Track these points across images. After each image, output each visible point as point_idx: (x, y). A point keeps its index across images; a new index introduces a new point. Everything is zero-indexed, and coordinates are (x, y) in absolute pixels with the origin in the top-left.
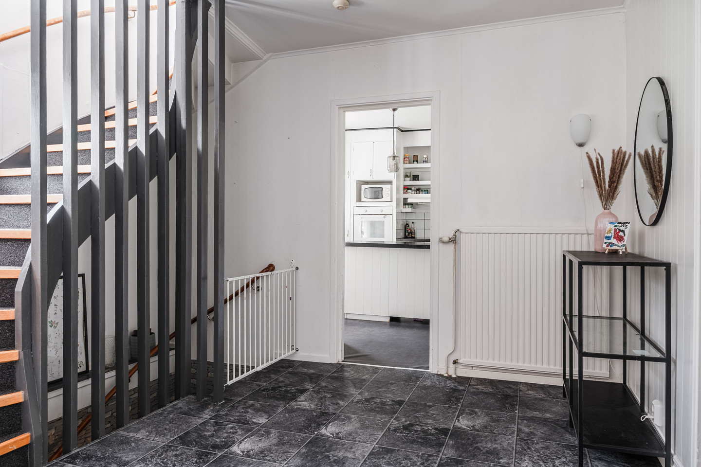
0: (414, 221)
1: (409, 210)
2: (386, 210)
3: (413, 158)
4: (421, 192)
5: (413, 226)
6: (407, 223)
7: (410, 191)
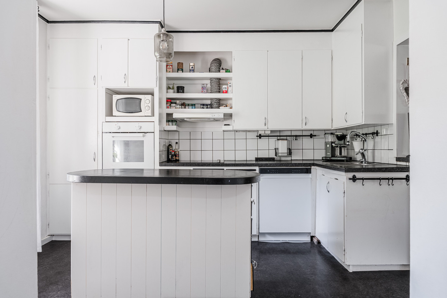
0: (177, 141)
1: (173, 127)
2: (146, 127)
3: (178, 65)
4: (187, 107)
5: (177, 147)
6: (170, 143)
7: (174, 105)
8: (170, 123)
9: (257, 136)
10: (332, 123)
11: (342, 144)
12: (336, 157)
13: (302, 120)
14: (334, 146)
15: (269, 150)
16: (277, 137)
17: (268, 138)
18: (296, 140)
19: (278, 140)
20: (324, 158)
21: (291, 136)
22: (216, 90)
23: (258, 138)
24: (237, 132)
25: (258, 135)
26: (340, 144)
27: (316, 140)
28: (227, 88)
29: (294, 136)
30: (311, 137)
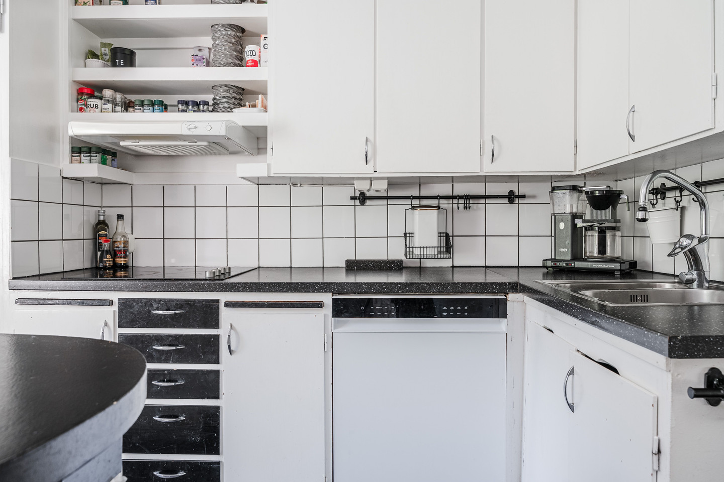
5: (120, 230)
6: (102, 218)
7: (98, 102)
8: (84, 158)
9: (352, 198)
10: (575, 154)
11: (607, 221)
12: (585, 260)
13: (482, 147)
14: (581, 228)
15: (388, 237)
16: (409, 201)
17: (384, 202)
18: (465, 208)
19: (413, 208)
20: (549, 264)
21: (453, 197)
22: (225, 60)
23: (357, 202)
24: (294, 185)
25: (357, 195)
26: (601, 222)
27: (525, 208)
28: (257, 53)
29: (461, 197)
30: (511, 201)
